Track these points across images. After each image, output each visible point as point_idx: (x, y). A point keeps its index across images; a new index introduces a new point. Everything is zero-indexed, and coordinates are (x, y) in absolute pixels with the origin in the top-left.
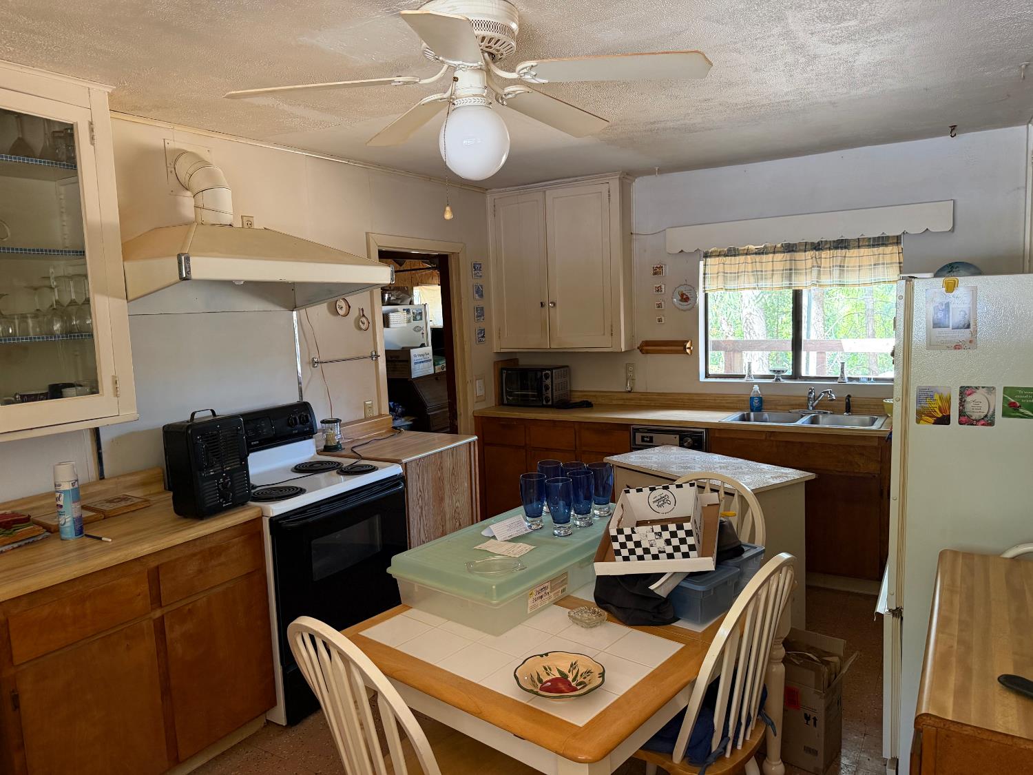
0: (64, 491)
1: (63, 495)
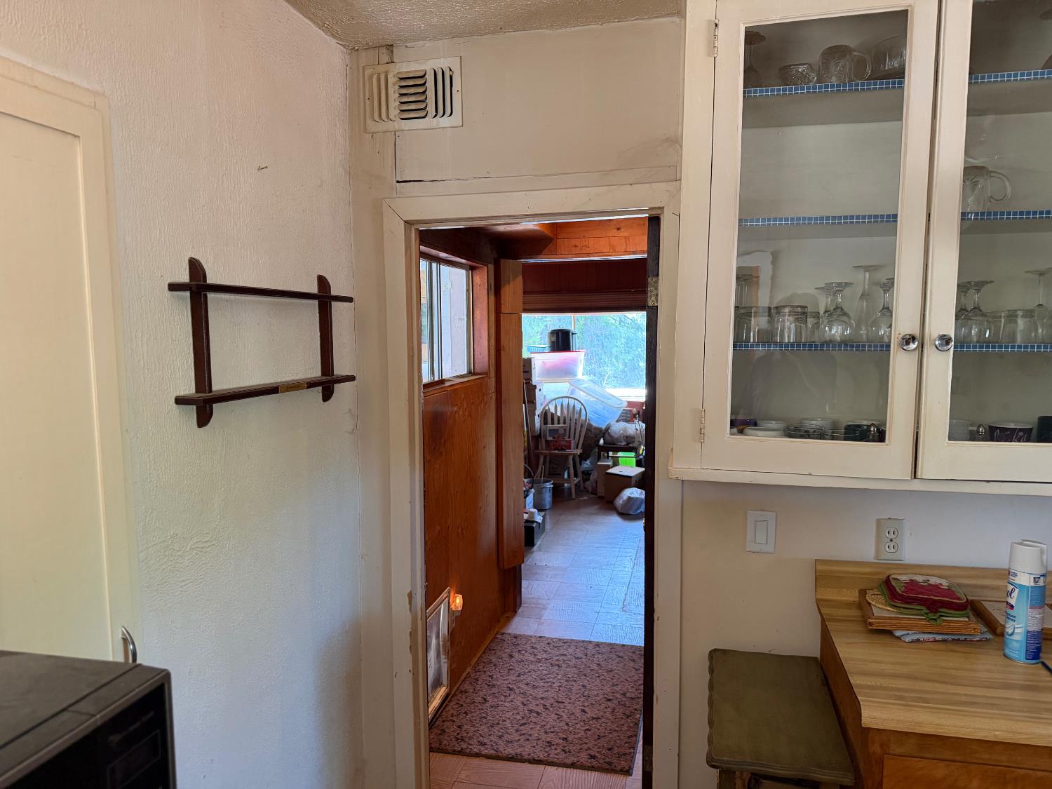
0: (1021, 587)
1: (1017, 591)
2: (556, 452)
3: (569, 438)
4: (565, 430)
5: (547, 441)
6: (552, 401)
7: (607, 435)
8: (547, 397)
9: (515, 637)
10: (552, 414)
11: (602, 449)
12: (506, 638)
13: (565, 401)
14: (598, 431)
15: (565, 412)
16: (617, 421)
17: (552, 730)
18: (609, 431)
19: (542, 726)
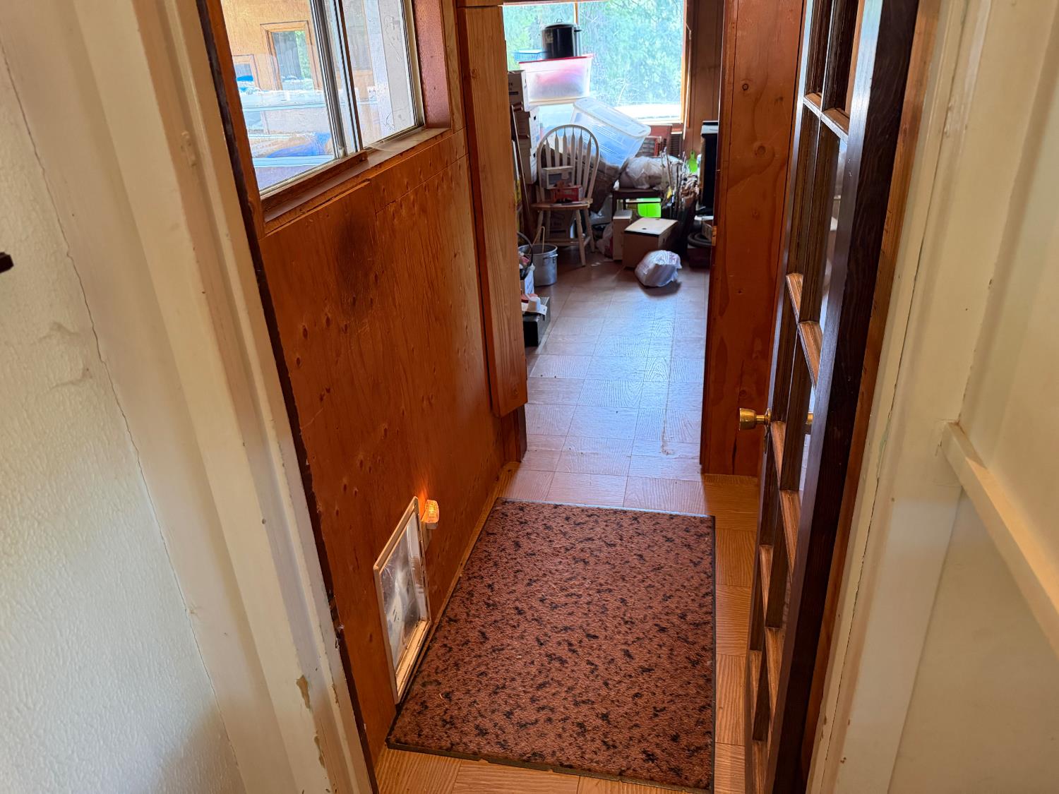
2: (560, 205)
3: (575, 184)
4: (570, 173)
5: (547, 192)
6: (551, 132)
7: (624, 175)
8: (544, 126)
9: (522, 509)
10: (552, 150)
11: (618, 195)
12: (510, 510)
13: (569, 132)
14: (612, 173)
15: (569, 146)
16: (637, 156)
17: (584, 698)
18: (628, 170)
19: (570, 689)
